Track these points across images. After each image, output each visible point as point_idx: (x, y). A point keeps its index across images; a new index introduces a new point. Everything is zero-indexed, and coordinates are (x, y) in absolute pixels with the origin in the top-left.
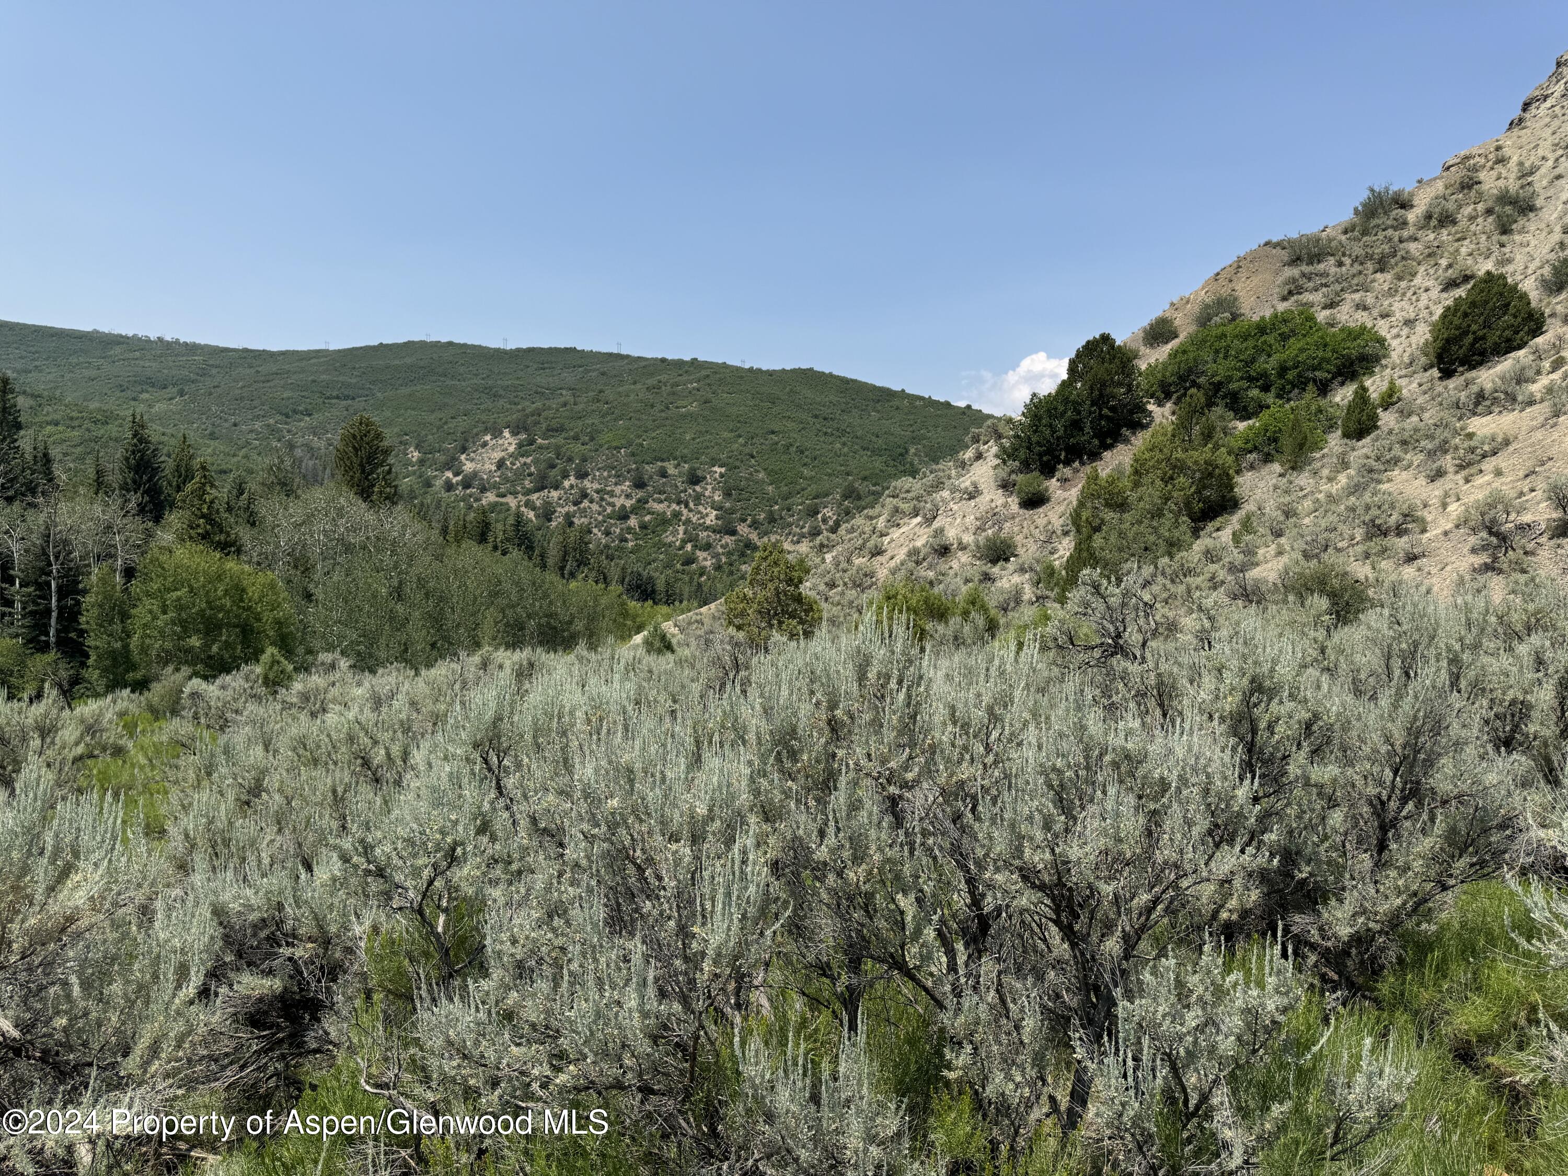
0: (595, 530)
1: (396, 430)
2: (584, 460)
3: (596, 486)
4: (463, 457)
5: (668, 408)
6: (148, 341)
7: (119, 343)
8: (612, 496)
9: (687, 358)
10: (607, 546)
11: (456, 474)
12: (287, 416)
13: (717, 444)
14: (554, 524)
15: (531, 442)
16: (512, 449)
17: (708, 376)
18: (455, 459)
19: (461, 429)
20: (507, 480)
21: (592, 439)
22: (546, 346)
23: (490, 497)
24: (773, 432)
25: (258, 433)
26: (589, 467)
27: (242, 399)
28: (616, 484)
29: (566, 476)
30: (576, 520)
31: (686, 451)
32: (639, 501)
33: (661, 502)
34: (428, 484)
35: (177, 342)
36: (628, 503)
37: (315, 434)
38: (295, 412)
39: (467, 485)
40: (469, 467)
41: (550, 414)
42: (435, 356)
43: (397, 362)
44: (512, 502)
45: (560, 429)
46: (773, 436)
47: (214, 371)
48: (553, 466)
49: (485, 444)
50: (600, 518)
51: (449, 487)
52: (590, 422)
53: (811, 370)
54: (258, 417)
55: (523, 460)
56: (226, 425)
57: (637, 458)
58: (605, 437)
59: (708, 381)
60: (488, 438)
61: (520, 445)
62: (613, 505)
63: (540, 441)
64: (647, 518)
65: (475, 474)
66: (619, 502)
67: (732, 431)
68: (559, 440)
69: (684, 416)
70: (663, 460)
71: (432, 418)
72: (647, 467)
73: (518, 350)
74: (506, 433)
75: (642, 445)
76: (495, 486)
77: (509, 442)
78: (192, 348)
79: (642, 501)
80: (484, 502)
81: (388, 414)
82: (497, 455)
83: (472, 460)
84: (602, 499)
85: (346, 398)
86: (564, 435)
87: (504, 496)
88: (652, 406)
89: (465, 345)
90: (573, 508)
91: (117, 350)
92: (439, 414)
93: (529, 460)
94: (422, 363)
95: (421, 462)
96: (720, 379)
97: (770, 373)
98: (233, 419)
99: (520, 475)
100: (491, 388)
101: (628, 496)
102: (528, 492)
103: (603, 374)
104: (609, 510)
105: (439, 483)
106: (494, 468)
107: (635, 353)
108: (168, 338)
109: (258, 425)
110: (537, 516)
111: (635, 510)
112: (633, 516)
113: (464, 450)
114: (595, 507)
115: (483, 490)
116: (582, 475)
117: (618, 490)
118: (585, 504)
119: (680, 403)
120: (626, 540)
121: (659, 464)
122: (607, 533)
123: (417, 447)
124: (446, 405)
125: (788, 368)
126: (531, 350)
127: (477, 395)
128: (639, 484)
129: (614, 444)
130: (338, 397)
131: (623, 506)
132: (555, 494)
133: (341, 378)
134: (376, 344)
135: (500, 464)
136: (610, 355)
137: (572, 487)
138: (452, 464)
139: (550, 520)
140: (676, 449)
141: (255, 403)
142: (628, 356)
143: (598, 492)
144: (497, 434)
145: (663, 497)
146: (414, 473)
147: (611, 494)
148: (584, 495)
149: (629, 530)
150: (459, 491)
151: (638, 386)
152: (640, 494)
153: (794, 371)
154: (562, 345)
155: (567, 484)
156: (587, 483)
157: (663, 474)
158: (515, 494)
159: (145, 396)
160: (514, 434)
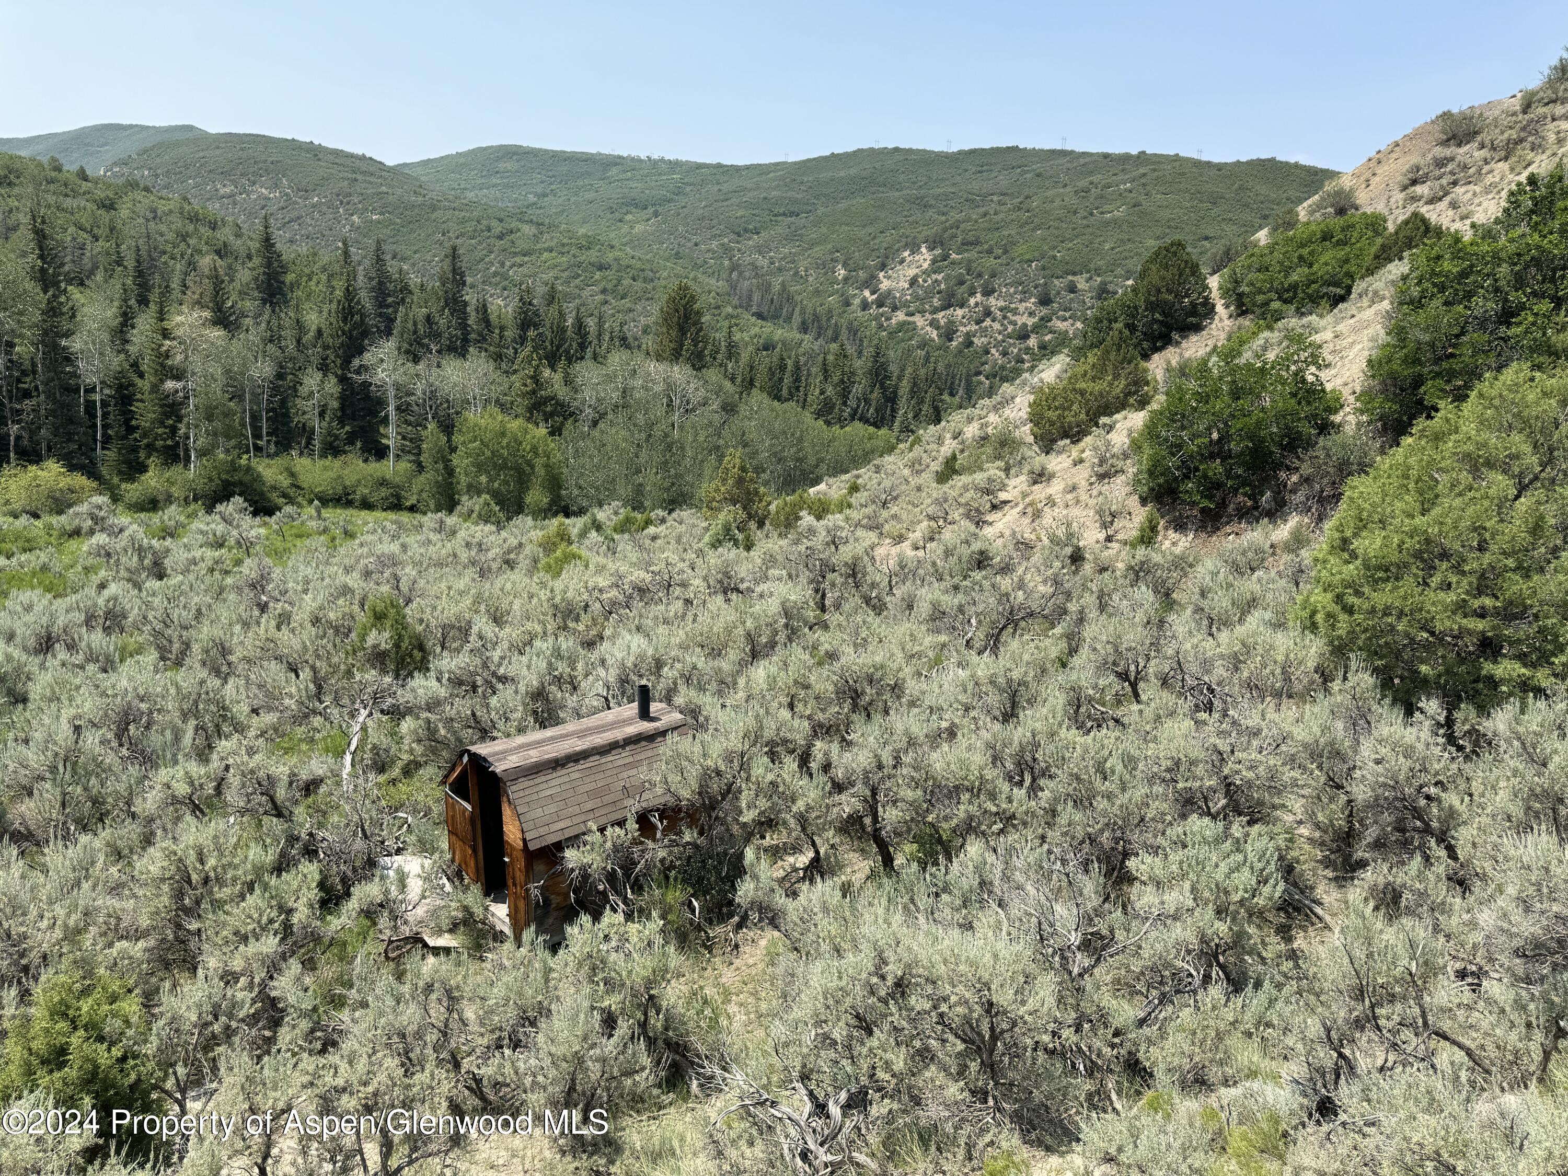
0: (993, 351)
1: (829, 246)
2: (993, 275)
3: (1001, 303)
4: (881, 274)
5: (1092, 214)
6: (640, 161)
7: (616, 164)
8: (1015, 314)
9: (1134, 152)
10: (1003, 368)
11: (873, 293)
12: (739, 235)
13: (1137, 254)
14: (954, 343)
15: (945, 257)
16: (926, 265)
17: (1144, 175)
18: (874, 277)
19: (885, 245)
20: (916, 298)
21: (1006, 252)
22: (987, 146)
23: (900, 316)
24: (1206, 238)
25: (714, 252)
26: (996, 283)
27: (703, 218)
28: (1021, 301)
29: (972, 294)
30: (975, 340)
31: (1101, 263)
32: (1042, 319)
33: (1065, 320)
34: (848, 304)
35: (662, 160)
36: (1031, 322)
37: (760, 253)
38: (746, 230)
39: (880, 304)
40: (885, 285)
41: (968, 226)
42: (878, 165)
43: (842, 174)
44: (919, 320)
45: (976, 243)
46: (1205, 243)
47: (688, 189)
48: (961, 283)
49: (902, 261)
50: (1000, 337)
51: (865, 306)
52: (1006, 233)
53: (1272, 160)
54: (715, 236)
55: (934, 277)
56: (689, 245)
57: (1048, 272)
58: (1020, 249)
59: (1143, 181)
60: (906, 254)
61: (934, 261)
62: (1014, 323)
63: (954, 256)
64: (1048, 338)
65: (889, 292)
66: (1021, 320)
67: (1158, 238)
68: (972, 254)
69: (1107, 223)
70: (1074, 274)
71: (863, 232)
72: (1056, 282)
73: (960, 152)
74: (924, 250)
75: (1054, 257)
76: (906, 305)
77: (925, 257)
78: (675, 165)
79: (1046, 319)
80: (893, 321)
81: (824, 230)
82: (912, 272)
83: (889, 278)
84: (1005, 317)
85: (792, 214)
86: (979, 248)
87: (912, 315)
88: (1075, 212)
89: (910, 151)
90: (975, 327)
91: (614, 171)
92: (869, 229)
93: (940, 277)
94: (864, 174)
95: (846, 279)
96: (1158, 178)
97: (1220, 167)
98: (695, 239)
99: (929, 293)
100: (922, 198)
101: (1031, 314)
102: (935, 311)
103: (1038, 175)
104: (1010, 328)
105: (857, 301)
106: (907, 286)
107: (1079, 149)
108: (655, 157)
109: (714, 244)
110: (939, 336)
111: (1036, 329)
112: (1033, 336)
113: (883, 267)
114: (997, 326)
115: (895, 309)
116: (988, 293)
117: (1022, 307)
118: (988, 322)
119: (1107, 207)
120: (1023, 361)
121: (1070, 278)
122: (1005, 354)
123: (845, 265)
124: (877, 218)
125: (1244, 159)
126: (973, 152)
127: (907, 206)
128: (1045, 301)
129: (1027, 257)
130: (784, 214)
131: (1025, 325)
132: (960, 312)
133: (789, 194)
134: (828, 153)
135: (913, 282)
136: (1053, 152)
137: (977, 304)
138: (870, 283)
139: (951, 340)
140: (1090, 261)
141: (715, 222)
142: (1072, 152)
143: (1001, 310)
144: (915, 250)
145: (1067, 315)
146: (837, 291)
147: (1015, 312)
148: (988, 313)
149: (1028, 350)
150: (873, 311)
151: (1068, 189)
152: (1044, 311)
153: (1250, 163)
154: (1004, 145)
155: (972, 301)
156: (992, 301)
157: (1072, 289)
158: (922, 312)
159: (629, 217)
160: (930, 249)
